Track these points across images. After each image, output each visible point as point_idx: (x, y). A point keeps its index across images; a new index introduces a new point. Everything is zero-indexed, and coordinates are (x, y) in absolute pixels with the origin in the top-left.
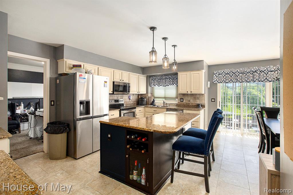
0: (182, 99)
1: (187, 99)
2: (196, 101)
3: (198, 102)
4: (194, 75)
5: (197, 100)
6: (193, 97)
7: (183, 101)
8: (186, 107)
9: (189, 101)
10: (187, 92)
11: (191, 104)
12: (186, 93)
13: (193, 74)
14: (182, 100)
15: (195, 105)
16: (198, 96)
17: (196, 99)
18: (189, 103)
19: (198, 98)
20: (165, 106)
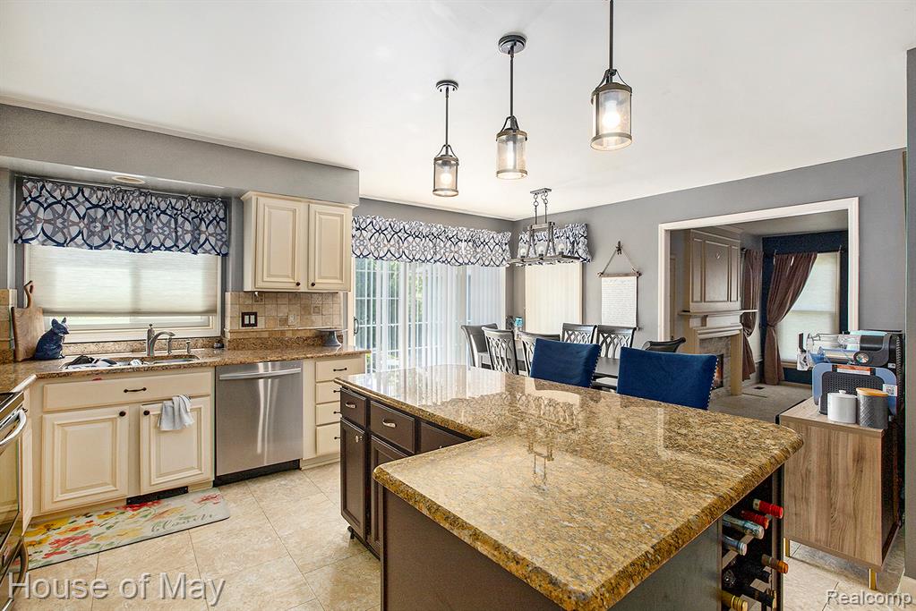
0: (249, 314)
1: (274, 314)
2: (312, 320)
3: (319, 324)
4: (322, 216)
5: (314, 317)
6: (297, 307)
7: (255, 325)
8: (273, 348)
9: (285, 321)
10: (298, 284)
11: (289, 335)
12: (291, 287)
13: (320, 213)
14: (253, 317)
15: (308, 334)
16: (317, 301)
17: (310, 314)
18: (283, 332)
19: (318, 310)
20: (157, 354)
